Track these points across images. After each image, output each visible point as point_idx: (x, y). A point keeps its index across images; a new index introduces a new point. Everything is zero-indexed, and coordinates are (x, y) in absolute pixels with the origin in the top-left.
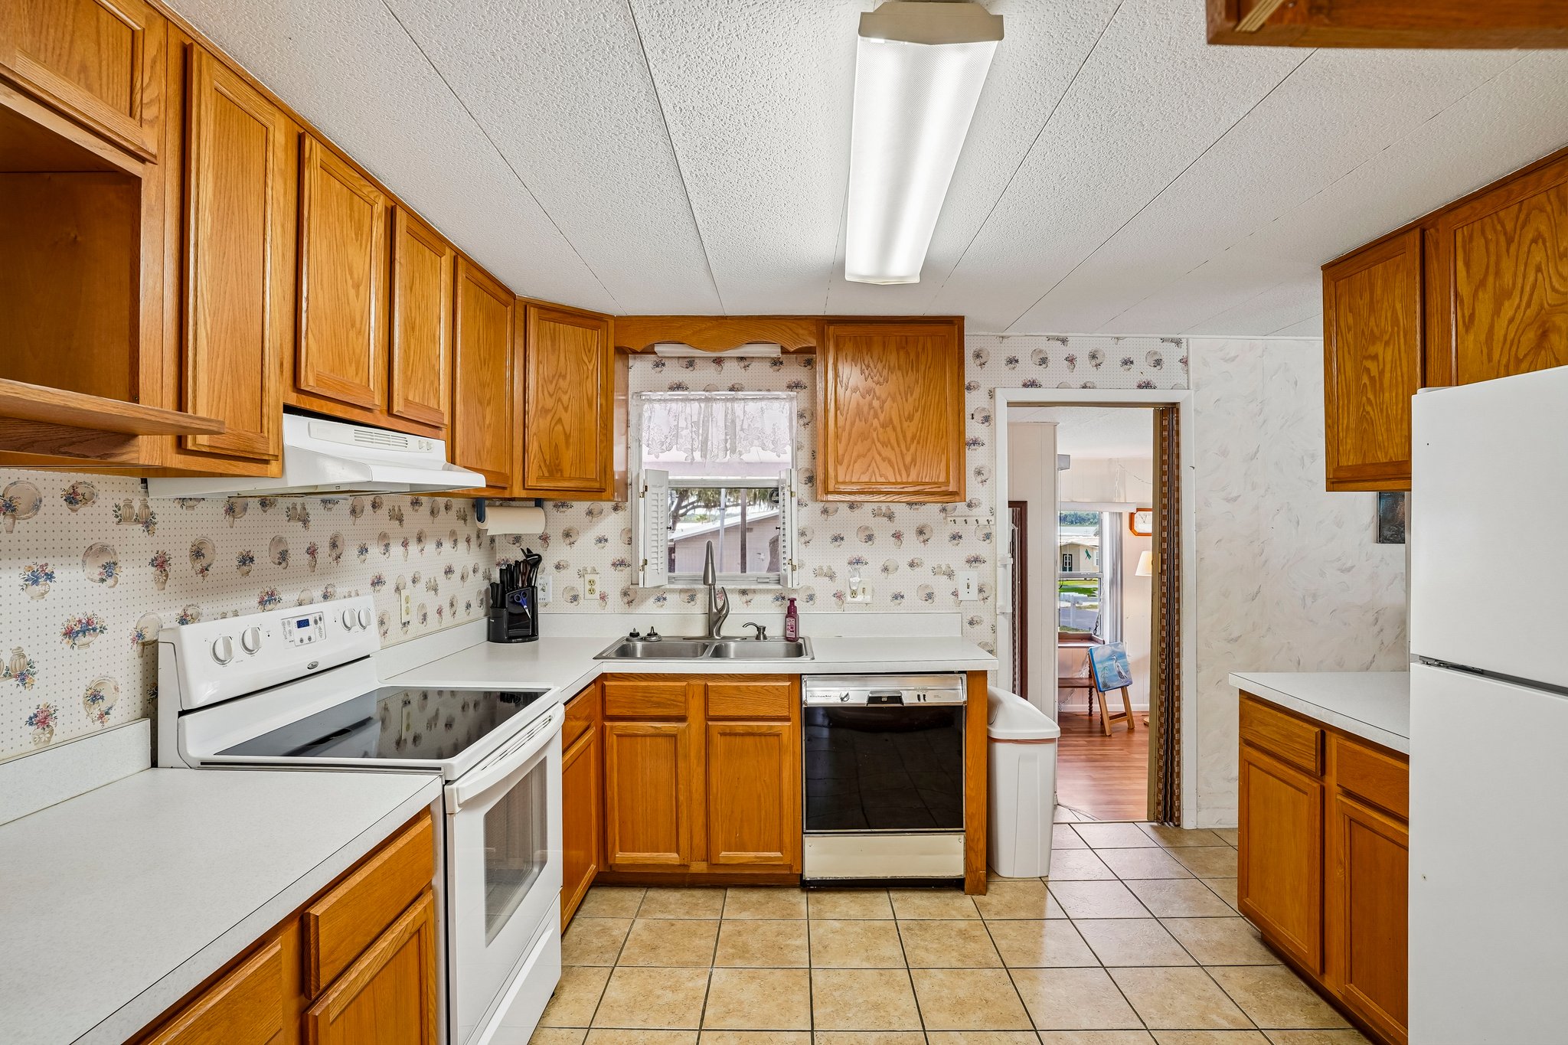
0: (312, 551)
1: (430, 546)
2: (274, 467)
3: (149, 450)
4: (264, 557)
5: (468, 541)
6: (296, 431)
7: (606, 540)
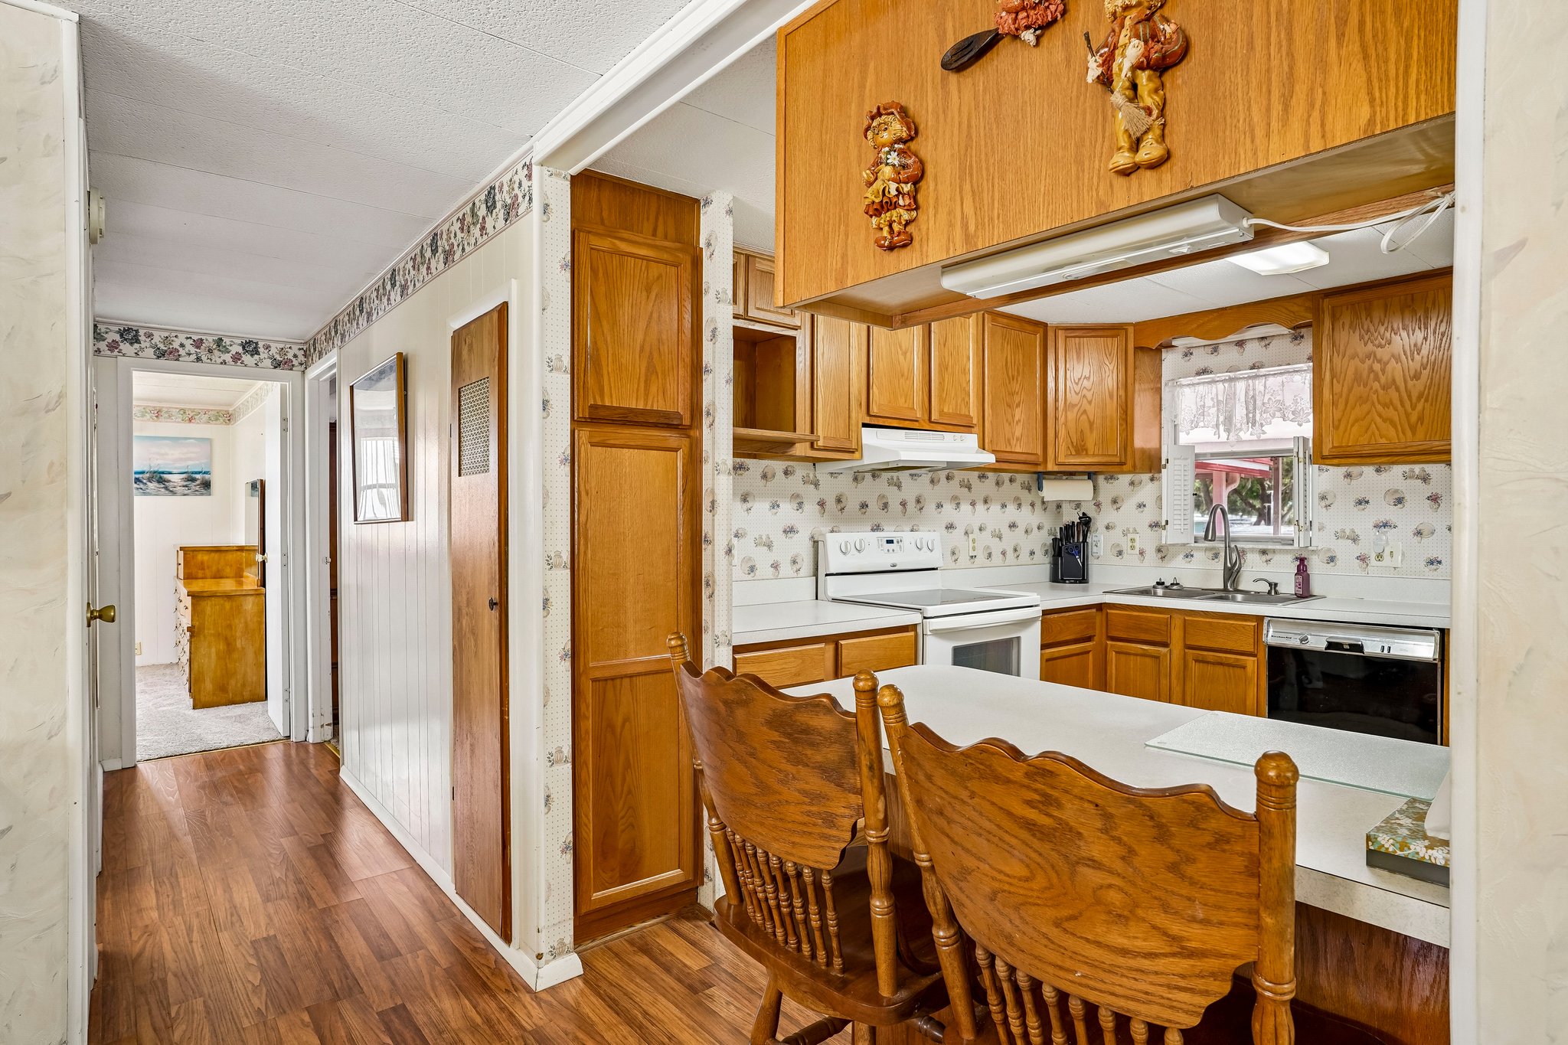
0: (903, 504)
1: (995, 508)
2: (857, 455)
3: (800, 450)
4: (874, 506)
5: (1032, 505)
6: (869, 436)
7: (1145, 506)
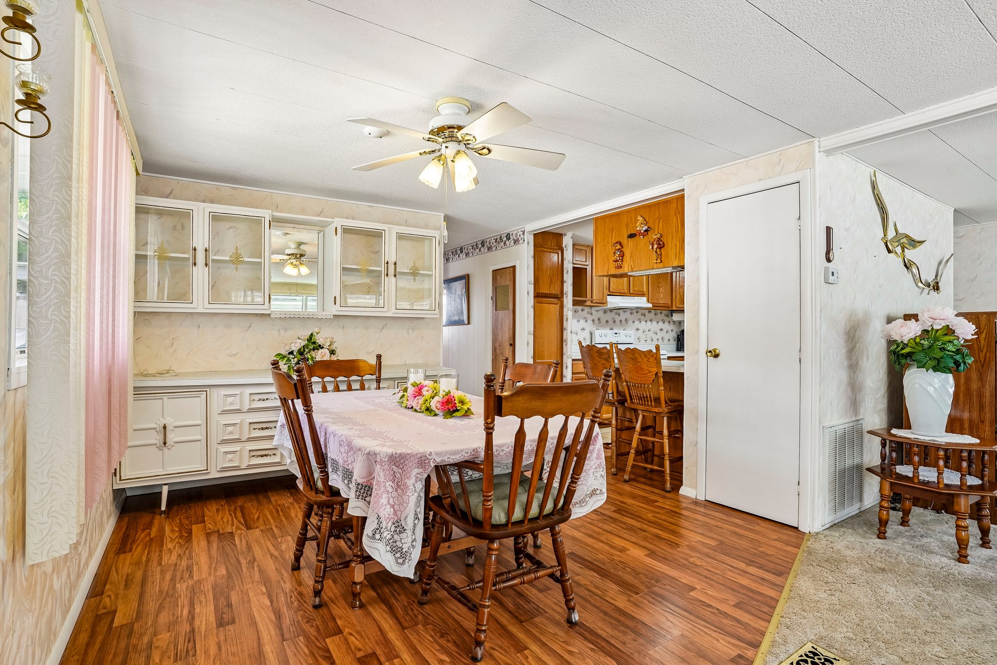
0: (621, 321)
1: (655, 323)
2: (606, 305)
4: (611, 322)
5: (669, 322)
6: (609, 299)
